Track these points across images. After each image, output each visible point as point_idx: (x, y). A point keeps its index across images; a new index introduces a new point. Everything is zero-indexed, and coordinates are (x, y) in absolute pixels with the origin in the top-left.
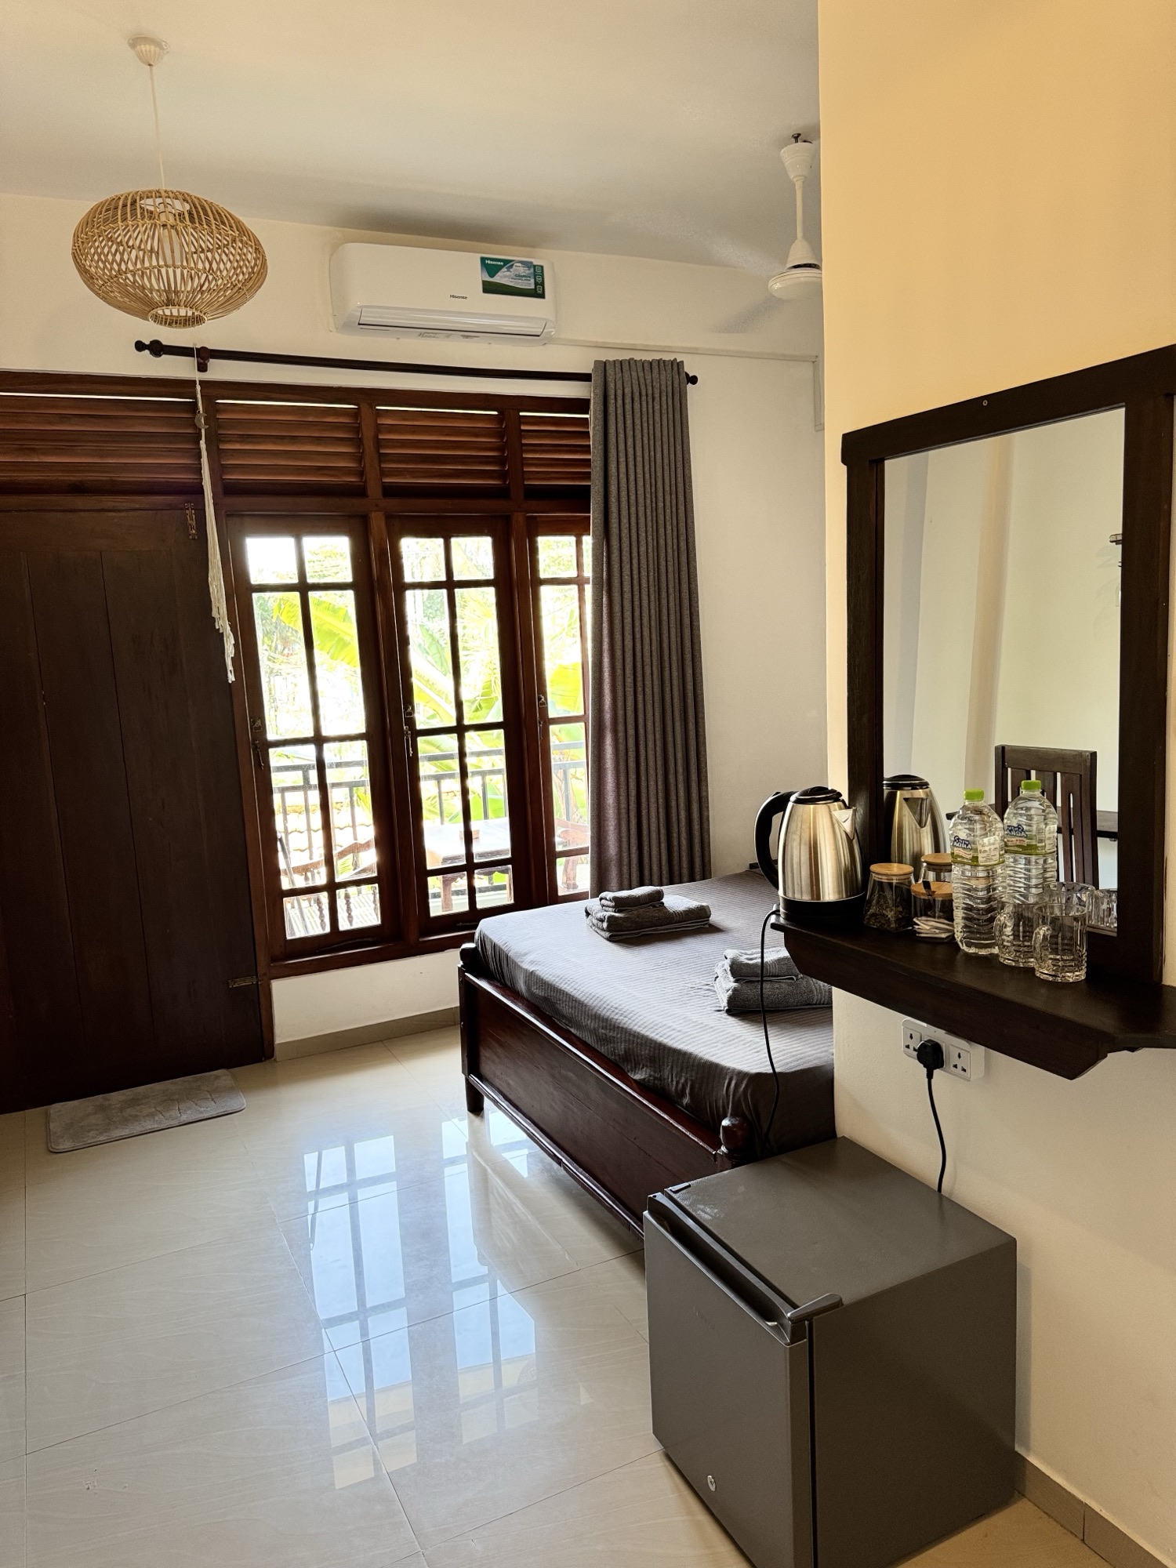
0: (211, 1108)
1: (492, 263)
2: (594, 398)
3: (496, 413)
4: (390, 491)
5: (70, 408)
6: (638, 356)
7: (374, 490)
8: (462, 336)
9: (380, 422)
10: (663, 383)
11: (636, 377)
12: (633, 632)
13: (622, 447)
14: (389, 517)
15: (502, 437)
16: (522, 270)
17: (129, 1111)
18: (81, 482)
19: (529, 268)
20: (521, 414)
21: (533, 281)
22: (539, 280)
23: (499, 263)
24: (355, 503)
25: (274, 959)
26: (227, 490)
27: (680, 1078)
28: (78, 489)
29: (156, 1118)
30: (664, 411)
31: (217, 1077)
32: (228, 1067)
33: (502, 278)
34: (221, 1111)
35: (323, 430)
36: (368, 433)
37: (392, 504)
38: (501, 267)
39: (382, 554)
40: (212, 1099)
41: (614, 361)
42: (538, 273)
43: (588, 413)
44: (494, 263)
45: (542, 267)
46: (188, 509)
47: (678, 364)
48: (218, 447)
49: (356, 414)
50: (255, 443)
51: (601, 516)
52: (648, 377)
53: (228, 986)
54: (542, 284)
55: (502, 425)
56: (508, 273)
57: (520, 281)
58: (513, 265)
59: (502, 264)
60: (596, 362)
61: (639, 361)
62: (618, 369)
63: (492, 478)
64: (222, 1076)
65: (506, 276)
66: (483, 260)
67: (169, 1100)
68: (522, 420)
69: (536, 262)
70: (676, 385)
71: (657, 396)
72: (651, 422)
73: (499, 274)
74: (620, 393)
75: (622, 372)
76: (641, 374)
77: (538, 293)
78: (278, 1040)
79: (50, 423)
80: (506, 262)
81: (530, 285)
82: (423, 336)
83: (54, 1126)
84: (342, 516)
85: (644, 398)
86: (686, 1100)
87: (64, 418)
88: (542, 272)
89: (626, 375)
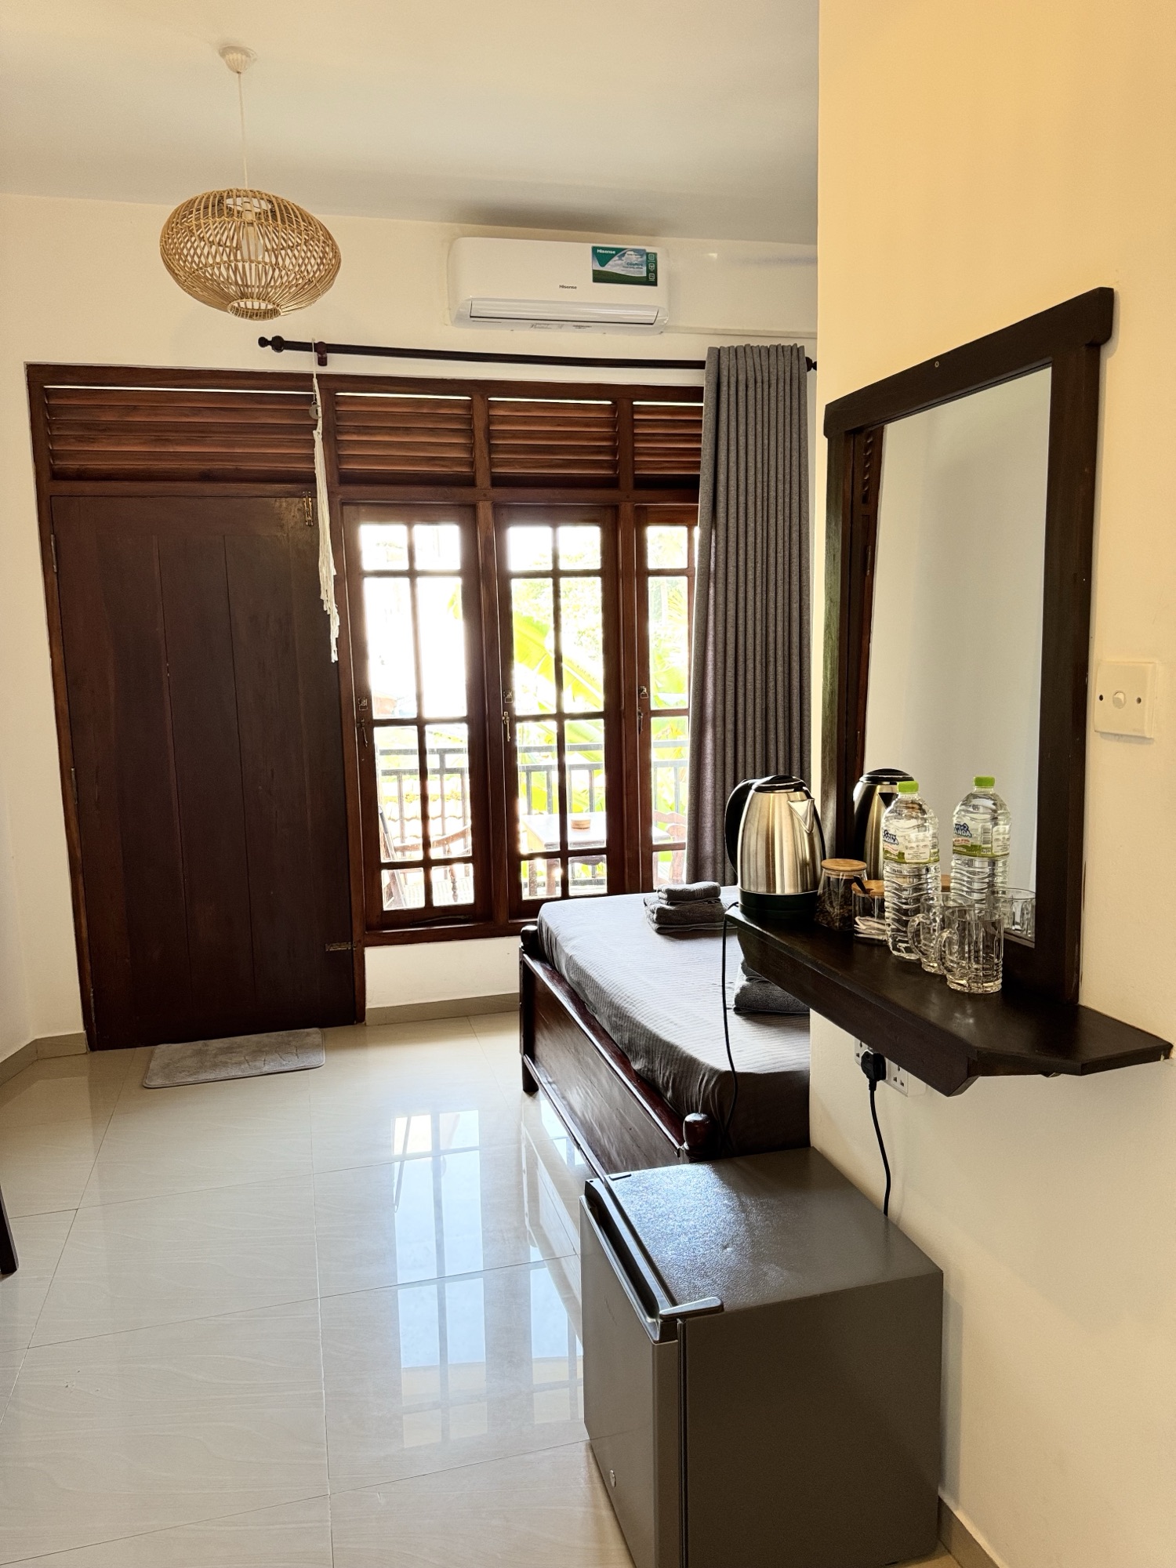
0: (293, 1062)
1: (603, 252)
2: (706, 386)
3: (609, 403)
4: (498, 481)
5: (203, 401)
6: (755, 342)
7: (483, 480)
8: (574, 326)
9: (492, 413)
10: (781, 369)
11: (752, 364)
12: (737, 624)
13: (733, 435)
14: (497, 507)
15: (614, 427)
16: (634, 258)
17: (222, 1058)
18: (209, 470)
19: (642, 256)
20: (635, 403)
21: (645, 268)
22: (652, 267)
23: (611, 252)
24: (464, 493)
25: (369, 927)
26: (341, 479)
27: (666, 1071)
28: (207, 477)
29: (243, 1067)
30: (781, 398)
31: (308, 1034)
32: (321, 1026)
33: (614, 266)
34: (301, 1065)
35: (436, 422)
36: (479, 424)
37: (500, 493)
38: (613, 256)
39: (488, 542)
40: (297, 1055)
41: (729, 348)
42: (651, 261)
43: (702, 401)
44: (606, 252)
45: (655, 254)
46: (305, 497)
47: (798, 350)
48: (336, 438)
49: (468, 406)
50: (371, 434)
51: (709, 505)
52: (765, 363)
53: (325, 949)
54: (655, 272)
55: (615, 414)
56: (620, 262)
57: (632, 269)
58: (625, 253)
59: (614, 252)
60: (711, 349)
61: (756, 347)
62: (732, 356)
63: (602, 468)
64: (314, 1034)
65: (618, 265)
66: (594, 249)
67: (258, 1052)
68: (635, 409)
69: (649, 250)
70: (795, 371)
71: (773, 382)
72: (766, 410)
73: (610, 263)
74: (733, 380)
75: (736, 358)
76: (757, 360)
77: (650, 280)
78: (369, 1005)
79: (187, 416)
80: (618, 250)
81: (641, 273)
82: (536, 328)
83: (153, 1065)
84: (453, 505)
85: (759, 384)
86: (669, 1094)
87: (197, 411)
88: (656, 260)
89: (741, 362)
